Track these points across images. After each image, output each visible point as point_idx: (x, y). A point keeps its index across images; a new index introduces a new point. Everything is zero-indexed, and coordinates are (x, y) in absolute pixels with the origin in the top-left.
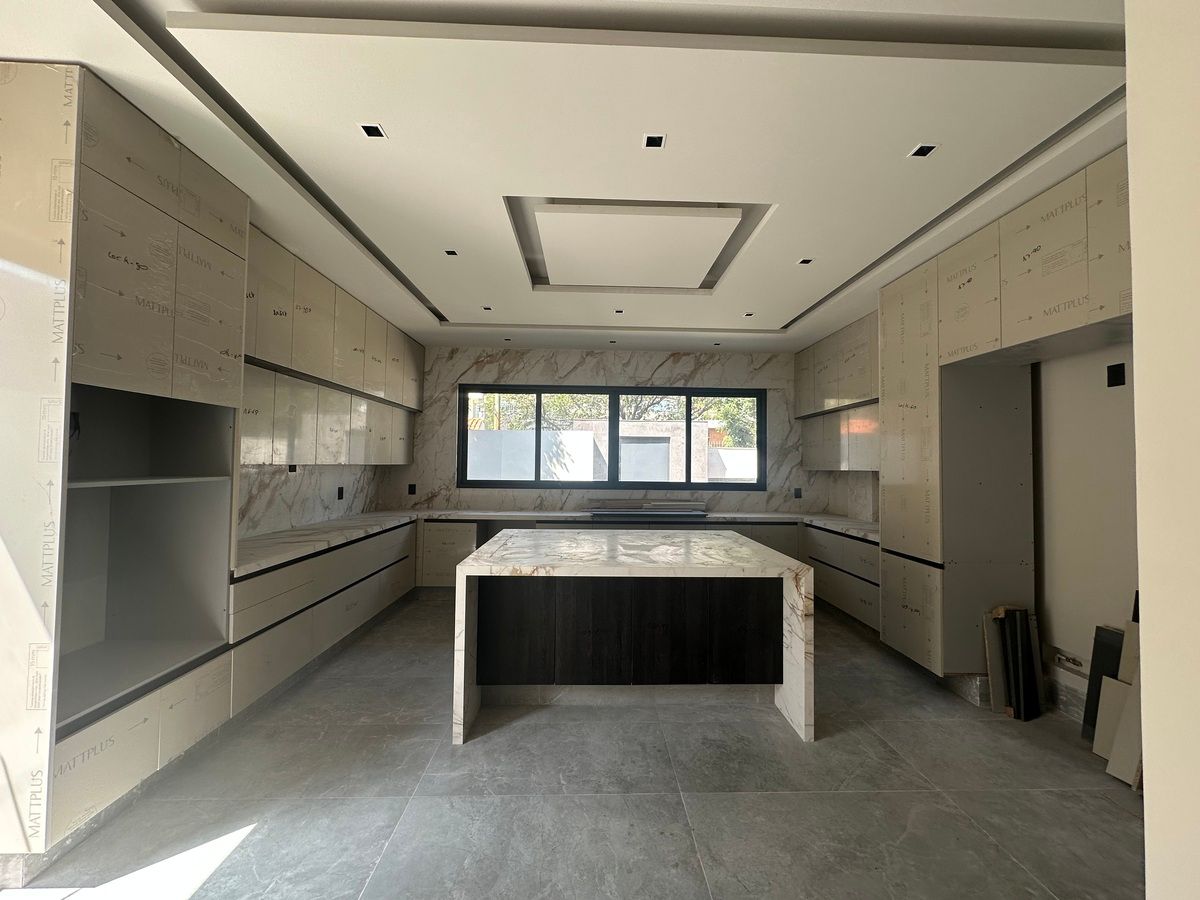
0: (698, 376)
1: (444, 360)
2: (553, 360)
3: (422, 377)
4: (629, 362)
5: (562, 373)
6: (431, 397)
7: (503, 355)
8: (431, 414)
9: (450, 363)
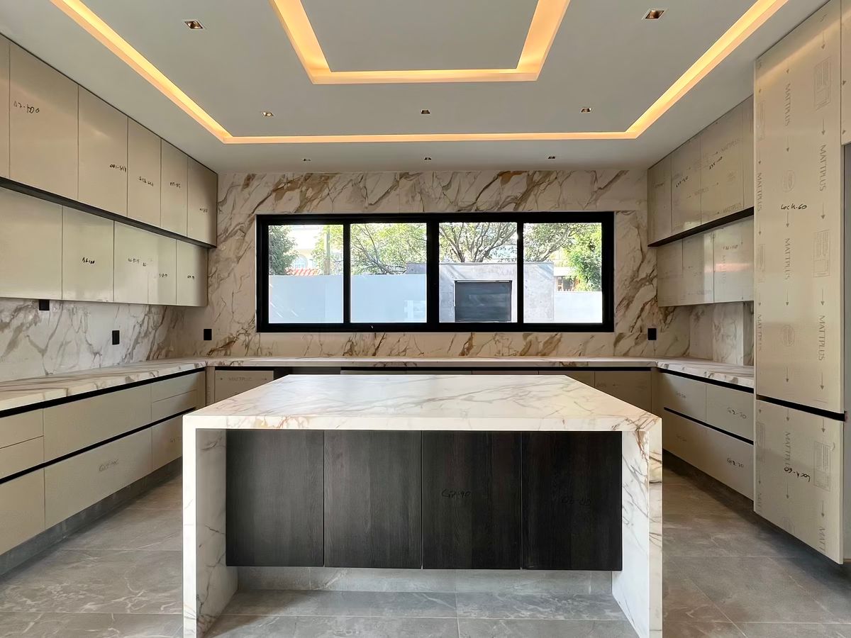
0: (531, 198)
1: (240, 188)
2: (361, 185)
3: (215, 207)
4: (449, 184)
5: (372, 199)
6: (226, 230)
7: (306, 180)
8: (227, 249)
9: (247, 190)
